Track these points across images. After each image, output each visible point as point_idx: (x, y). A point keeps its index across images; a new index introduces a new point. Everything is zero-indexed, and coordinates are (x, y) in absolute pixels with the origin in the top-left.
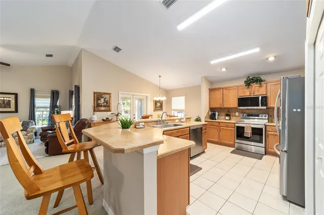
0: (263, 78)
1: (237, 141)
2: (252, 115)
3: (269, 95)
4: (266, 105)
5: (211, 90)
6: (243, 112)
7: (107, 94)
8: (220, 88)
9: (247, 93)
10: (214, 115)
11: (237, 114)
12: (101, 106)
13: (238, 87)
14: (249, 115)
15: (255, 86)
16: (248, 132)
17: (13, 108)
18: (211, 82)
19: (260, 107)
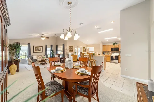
0: (118, 43)
1: (111, 60)
2: (115, 53)
3: (119, 48)
4: (119, 50)
5: (103, 46)
6: (112, 52)
7: (72, 47)
8: (106, 45)
9: (114, 47)
10: (104, 53)
11: (111, 53)
13: (111, 45)
14: (114, 53)
15: (116, 45)
16: (114, 58)
17: (41, 51)
18: (103, 43)
19: (117, 51)
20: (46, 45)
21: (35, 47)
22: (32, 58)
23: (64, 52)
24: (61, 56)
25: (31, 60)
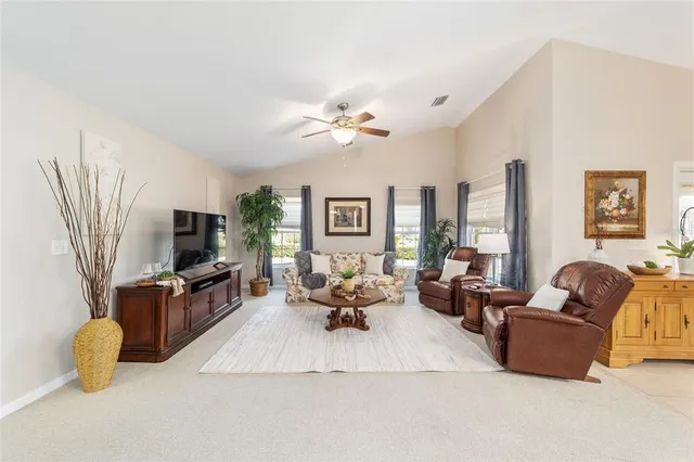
12: (610, 219)
17: (364, 227)
20: (391, 190)
21: (330, 203)
22: (307, 266)
23: (525, 233)
24: (495, 273)
25: (300, 279)
